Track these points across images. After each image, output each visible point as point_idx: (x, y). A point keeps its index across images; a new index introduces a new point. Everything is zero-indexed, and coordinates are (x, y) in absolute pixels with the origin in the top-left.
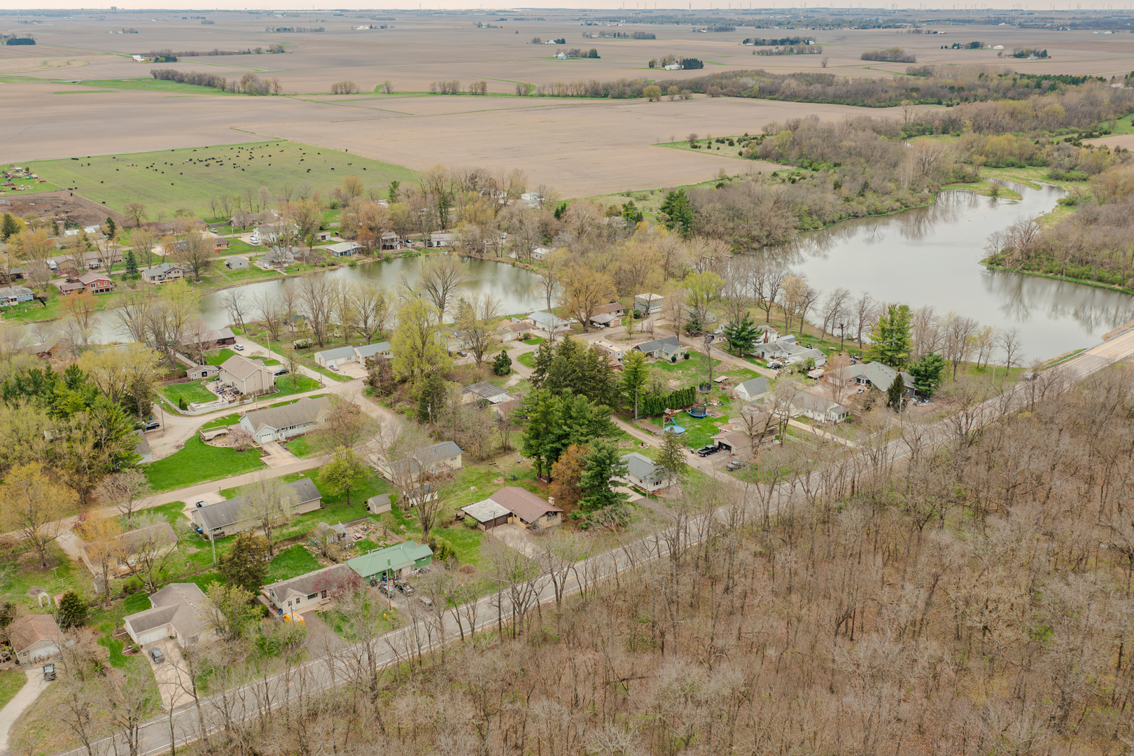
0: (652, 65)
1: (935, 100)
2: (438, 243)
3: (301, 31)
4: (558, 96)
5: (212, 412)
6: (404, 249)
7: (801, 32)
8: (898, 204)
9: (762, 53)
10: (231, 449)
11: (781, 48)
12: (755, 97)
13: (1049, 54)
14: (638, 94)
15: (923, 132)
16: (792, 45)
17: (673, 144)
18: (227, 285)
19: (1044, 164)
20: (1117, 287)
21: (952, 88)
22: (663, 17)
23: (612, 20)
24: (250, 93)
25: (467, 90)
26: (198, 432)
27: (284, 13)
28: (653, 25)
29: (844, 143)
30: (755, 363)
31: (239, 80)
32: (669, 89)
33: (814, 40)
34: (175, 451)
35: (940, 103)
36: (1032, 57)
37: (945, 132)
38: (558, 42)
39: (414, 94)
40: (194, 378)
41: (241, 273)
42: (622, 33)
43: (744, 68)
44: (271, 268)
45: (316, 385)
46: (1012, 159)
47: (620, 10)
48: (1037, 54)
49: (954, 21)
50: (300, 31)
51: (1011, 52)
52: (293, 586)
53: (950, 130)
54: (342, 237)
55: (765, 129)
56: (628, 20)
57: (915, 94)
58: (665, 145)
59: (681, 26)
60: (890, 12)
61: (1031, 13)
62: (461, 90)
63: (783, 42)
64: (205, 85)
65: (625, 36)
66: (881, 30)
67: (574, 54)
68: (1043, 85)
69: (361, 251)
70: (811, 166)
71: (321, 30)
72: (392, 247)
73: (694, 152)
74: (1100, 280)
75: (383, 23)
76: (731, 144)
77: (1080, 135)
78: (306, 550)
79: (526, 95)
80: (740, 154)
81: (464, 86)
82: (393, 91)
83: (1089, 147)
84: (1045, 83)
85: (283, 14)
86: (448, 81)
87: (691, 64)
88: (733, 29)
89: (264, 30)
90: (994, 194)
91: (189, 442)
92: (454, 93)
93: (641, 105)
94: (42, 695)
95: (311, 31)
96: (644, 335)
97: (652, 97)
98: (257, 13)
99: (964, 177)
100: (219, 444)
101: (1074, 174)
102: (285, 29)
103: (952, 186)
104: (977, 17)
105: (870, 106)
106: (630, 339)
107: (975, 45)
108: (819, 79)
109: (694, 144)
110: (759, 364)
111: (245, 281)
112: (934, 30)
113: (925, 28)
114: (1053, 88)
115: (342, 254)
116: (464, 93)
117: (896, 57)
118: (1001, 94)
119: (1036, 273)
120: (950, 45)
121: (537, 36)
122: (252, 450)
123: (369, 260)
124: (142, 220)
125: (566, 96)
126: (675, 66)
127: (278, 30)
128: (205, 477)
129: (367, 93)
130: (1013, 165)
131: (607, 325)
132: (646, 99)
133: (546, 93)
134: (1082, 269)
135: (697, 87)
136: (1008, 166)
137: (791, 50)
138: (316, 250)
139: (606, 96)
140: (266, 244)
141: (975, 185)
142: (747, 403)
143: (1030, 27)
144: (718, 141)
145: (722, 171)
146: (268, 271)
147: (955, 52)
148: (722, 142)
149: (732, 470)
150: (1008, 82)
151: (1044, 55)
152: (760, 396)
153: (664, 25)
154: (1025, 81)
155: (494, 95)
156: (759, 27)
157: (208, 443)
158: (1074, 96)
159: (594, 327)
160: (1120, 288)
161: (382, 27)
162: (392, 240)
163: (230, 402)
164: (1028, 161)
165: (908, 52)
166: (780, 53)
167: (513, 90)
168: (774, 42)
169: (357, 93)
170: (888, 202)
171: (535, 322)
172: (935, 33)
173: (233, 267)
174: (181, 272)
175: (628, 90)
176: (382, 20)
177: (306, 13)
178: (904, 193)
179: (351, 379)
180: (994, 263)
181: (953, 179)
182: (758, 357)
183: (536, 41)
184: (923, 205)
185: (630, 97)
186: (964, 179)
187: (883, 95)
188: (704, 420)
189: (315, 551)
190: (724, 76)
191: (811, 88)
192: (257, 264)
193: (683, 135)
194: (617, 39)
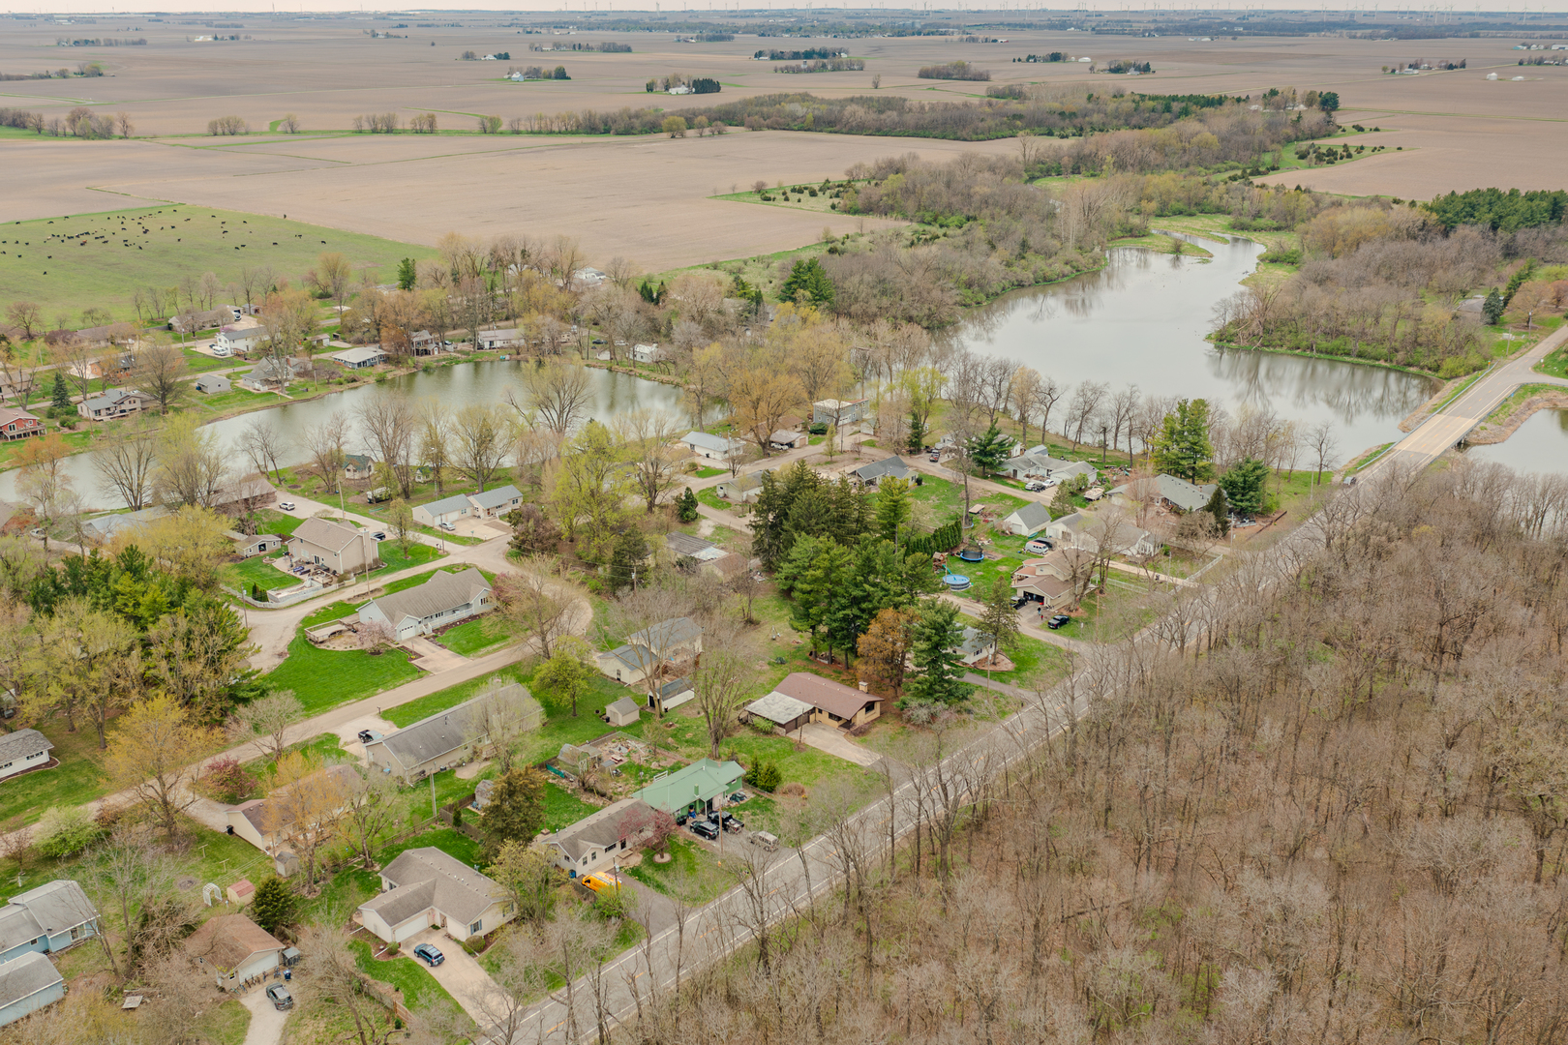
0: (650, 88)
1: (1044, 130)
2: (491, 343)
3: (111, 45)
4: (540, 133)
5: (303, 602)
6: (443, 354)
7: (819, 42)
8: (1068, 267)
9: (787, 70)
10: (363, 652)
11: (811, 63)
12: (809, 130)
13: (1152, 68)
14: (653, 128)
15: (1047, 173)
16: (822, 59)
17: (735, 195)
18: (211, 417)
19: (1219, 210)
20: (1382, 363)
21: (1062, 114)
22: (626, 21)
23: (559, 26)
24: (84, 136)
25: (408, 127)
26: (300, 630)
27: (71, 18)
28: (616, 33)
29: (977, 189)
30: (1007, 484)
31: (63, 117)
32: (696, 121)
33: (847, 52)
34: (278, 661)
35: (1050, 134)
36: (1132, 72)
37: (1076, 171)
38: (499, 57)
39: (329, 133)
40: (249, 554)
41: (222, 399)
42: (584, 44)
43: (784, 91)
44: (265, 389)
45: (435, 554)
46: (1180, 206)
47: (560, 13)
48: (1138, 68)
49: (1009, 25)
50: (109, 43)
51: (1104, 66)
52: (582, 835)
53: (1083, 169)
54: (344, 340)
55: (849, 173)
56: (580, 26)
57: (1018, 123)
58: (726, 197)
59: (654, 33)
60: (922, 13)
61: (1099, 14)
62: (399, 127)
63: (808, 55)
64: (9, 125)
65: (589, 48)
66: (922, 37)
67: (534, 74)
68: (1172, 108)
69: (386, 359)
70: (935, 220)
71: (142, 42)
72: (426, 352)
73: (767, 206)
74: (1360, 356)
75: (233, 31)
76: (813, 194)
77: (1244, 171)
78: (553, 785)
79: (493, 132)
80: (833, 207)
81: (404, 121)
82: (299, 129)
83: (1263, 186)
84: (1176, 107)
85: (69, 20)
86: (379, 115)
87: (705, 86)
88: (730, 38)
89: (55, 43)
90: (1177, 250)
91: (292, 645)
92: (390, 131)
93: (660, 142)
94: (286, 1032)
95: (127, 44)
96: (846, 456)
97: (675, 132)
98: (27, 17)
99: (1131, 230)
100: (338, 646)
101: (1261, 222)
102: (87, 42)
103: (1119, 242)
104: (1035, 20)
105: (965, 140)
106: (831, 462)
107: (1055, 58)
108: (887, 104)
109: (763, 194)
110: (1014, 486)
111: (235, 410)
112: (993, 37)
113: (981, 35)
114: (1185, 112)
115: (359, 364)
116: (404, 132)
117: (960, 73)
118: (1122, 121)
119: (1278, 349)
120: (1024, 57)
121: (470, 49)
122: (391, 652)
123: (402, 372)
124: (34, 328)
125: (551, 132)
126: (683, 89)
127: (76, 43)
128: (345, 696)
129: (261, 134)
130: (1181, 213)
131: (791, 445)
132: (665, 135)
133: (522, 128)
134: (1336, 342)
135: (729, 118)
136: (1175, 214)
137: (824, 66)
138: (319, 361)
139: (607, 132)
140: (238, 355)
141: (1145, 240)
142: (1027, 539)
143: (1107, 32)
144: (794, 190)
145: (827, 232)
146: (263, 394)
147: (1032, 66)
148: (801, 191)
149: (1056, 627)
150: (1127, 106)
151: (1146, 69)
152: (1040, 528)
153: (631, 33)
154: (1150, 104)
155: (448, 133)
156: (763, 35)
157: (322, 647)
158: (1220, 122)
159: (774, 449)
160: (1387, 365)
161: (232, 38)
162: (426, 342)
163: (325, 585)
164: (1195, 206)
165: (976, 67)
166: (810, 70)
167: (476, 126)
168: (796, 56)
169: (247, 133)
170: (1057, 267)
171: (692, 446)
172: (995, 41)
173: (209, 391)
174: (138, 401)
175: (637, 123)
176: (229, 28)
177: (105, 18)
178: (1071, 253)
179: (481, 541)
180: (1223, 339)
181: (1119, 234)
182: (1008, 477)
183: (468, 56)
184: (1096, 268)
185: (641, 133)
186: (1134, 233)
187: (980, 125)
188: (982, 564)
189: (570, 786)
190: (759, 102)
191: (883, 117)
192: (241, 383)
193: (747, 184)
194: (577, 52)
